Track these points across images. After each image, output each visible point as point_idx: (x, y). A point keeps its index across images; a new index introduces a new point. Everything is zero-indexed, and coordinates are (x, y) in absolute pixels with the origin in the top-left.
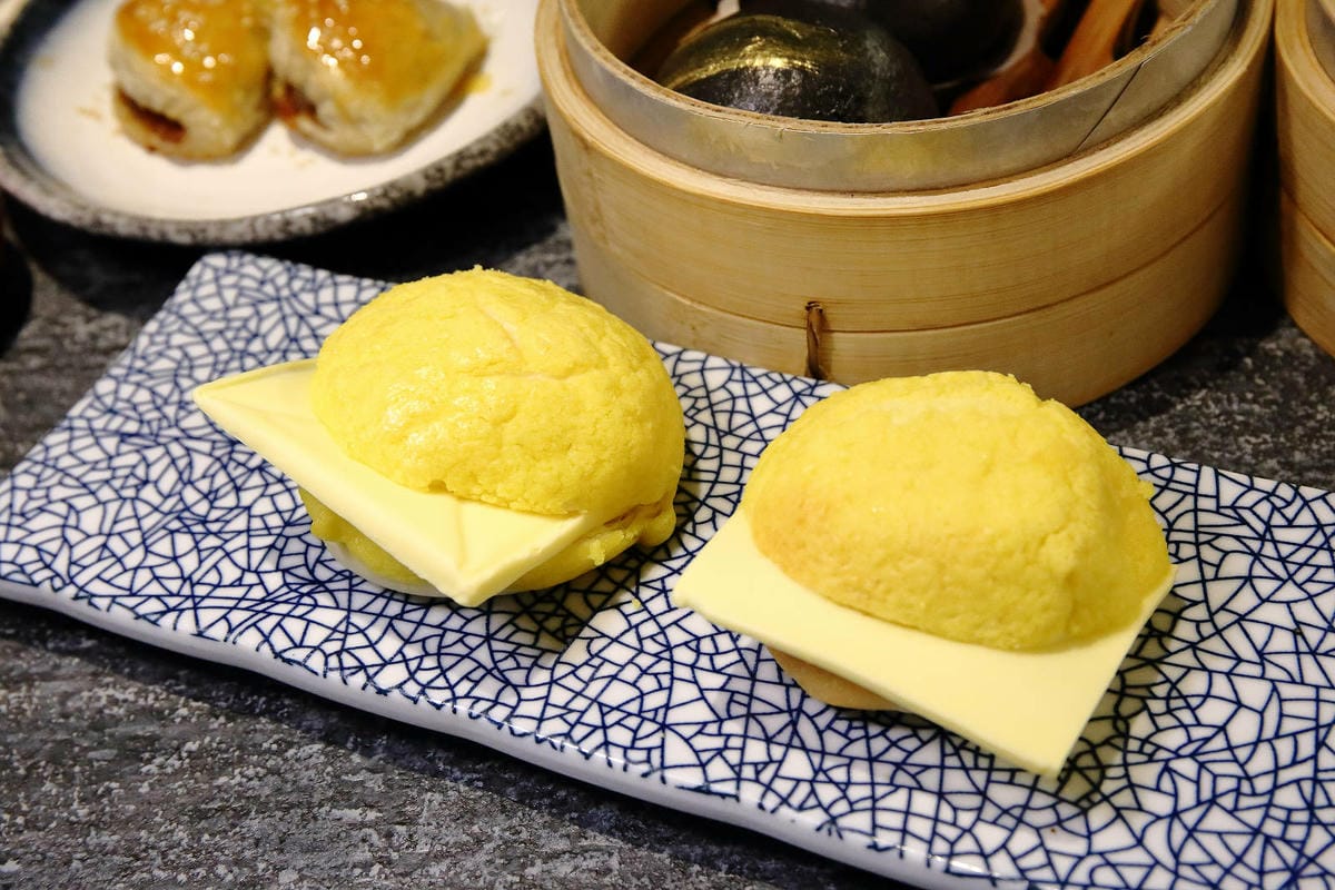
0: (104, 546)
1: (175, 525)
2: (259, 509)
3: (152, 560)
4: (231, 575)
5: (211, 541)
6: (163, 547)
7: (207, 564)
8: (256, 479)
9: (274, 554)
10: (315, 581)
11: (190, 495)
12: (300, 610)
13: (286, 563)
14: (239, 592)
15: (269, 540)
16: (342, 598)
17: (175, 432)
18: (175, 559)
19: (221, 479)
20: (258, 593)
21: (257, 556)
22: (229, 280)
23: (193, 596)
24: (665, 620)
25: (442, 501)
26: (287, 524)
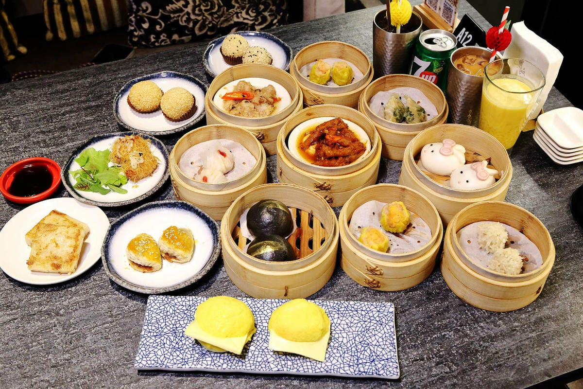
0: (165, 357)
1: (174, 350)
2: (187, 343)
3: (174, 357)
4: (189, 356)
5: (182, 351)
6: (175, 354)
7: (184, 355)
8: (183, 338)
9: (194, 351)
10: (203, 354)
11: (174, 344)
12: (204, 359)
13: (197, 352)
14: (192, 359)
15: (192, 349)
16: (209, 355)
17: (163, 333)
18: (178, 356)
19: (177, 340)
20: (195, 358)
21: (191, 352)
22: (156, 302)
23: (185, 362)
24: (260, 345)
25: (228, 338)
26: (193, 345)
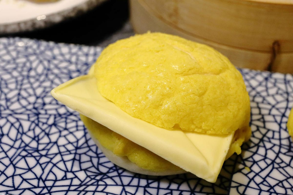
1: (24, 153)
2: (62, 141)
3: (19, 171)
4: (60, 175)
5: (43, 160)
6: (22, 164)
7: (47, 170)
8: (54, 129)
9: (77, 163)
10: (101, 173)
11: (27, 140)
12: (100, 188)
13: (84, 166)
14: (67, 182)
15: (72, 156)
16: (117, 179)
17: (8, 112)
18: (30, 169)
19: (38, 131)
20: (76, 182)
21: (69, 165)
22: (11, 48)
23: (46, 187)
26: (77, 148)
